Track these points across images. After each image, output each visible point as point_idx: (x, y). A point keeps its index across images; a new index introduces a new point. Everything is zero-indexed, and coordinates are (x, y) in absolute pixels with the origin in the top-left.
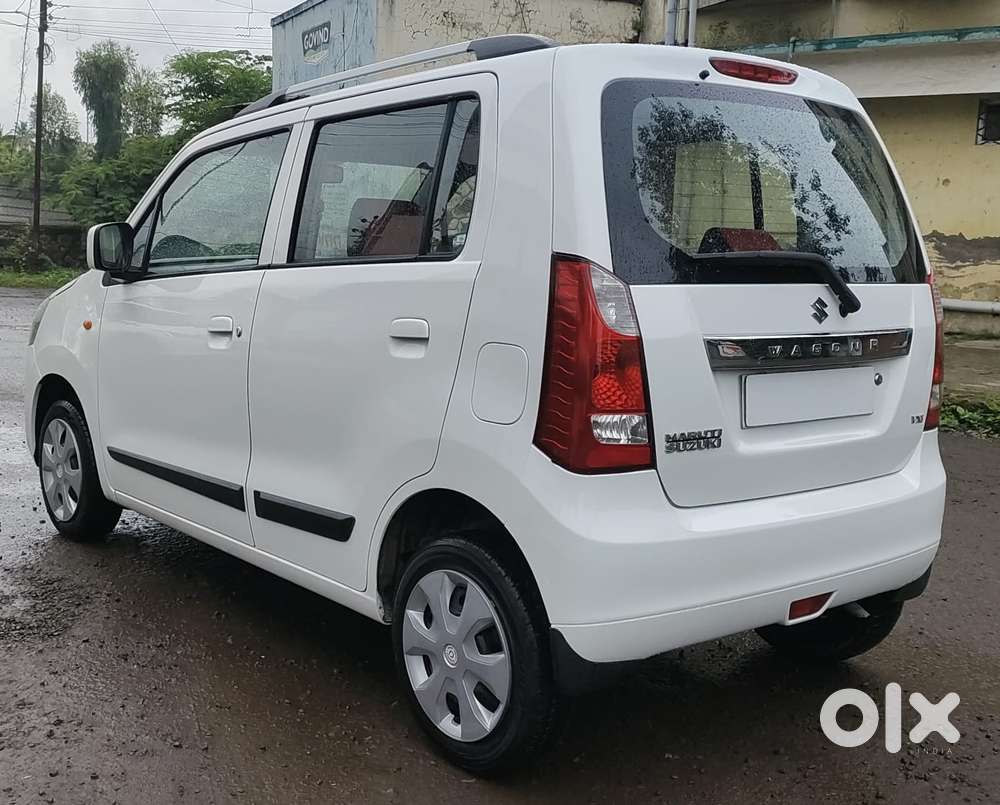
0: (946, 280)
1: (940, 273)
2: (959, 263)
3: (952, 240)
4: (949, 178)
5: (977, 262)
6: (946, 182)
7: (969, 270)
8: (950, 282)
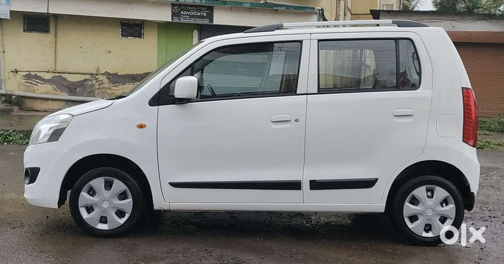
0: (112, 91)
1: (110, 88)
2: (117, 84)
3: (113, 75)
4: (111, 50)
5: (124, 84)
6: (109, 52)
7: (121, 87)
8: (114, 92)
